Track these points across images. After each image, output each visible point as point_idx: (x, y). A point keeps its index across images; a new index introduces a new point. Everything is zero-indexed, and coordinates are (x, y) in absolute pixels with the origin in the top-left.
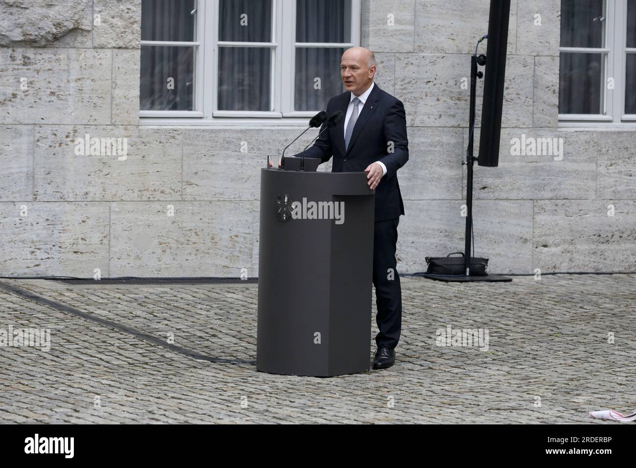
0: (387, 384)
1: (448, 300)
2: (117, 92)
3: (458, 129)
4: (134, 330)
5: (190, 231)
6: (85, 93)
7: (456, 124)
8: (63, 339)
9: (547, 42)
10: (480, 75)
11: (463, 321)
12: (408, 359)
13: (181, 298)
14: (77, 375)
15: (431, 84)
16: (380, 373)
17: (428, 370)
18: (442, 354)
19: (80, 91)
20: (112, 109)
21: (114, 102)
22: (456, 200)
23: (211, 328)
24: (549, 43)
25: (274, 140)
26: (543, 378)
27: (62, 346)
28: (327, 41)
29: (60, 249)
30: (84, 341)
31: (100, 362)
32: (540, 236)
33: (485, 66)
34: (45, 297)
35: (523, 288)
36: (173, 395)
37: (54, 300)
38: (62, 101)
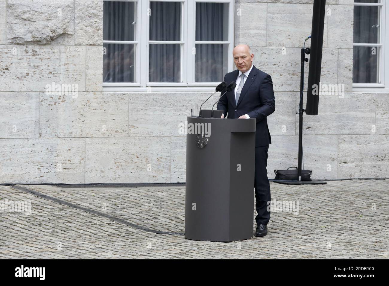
0: (266, 246)
1: (291, 195)
2: (89, 71)
3: (293, 93)
4: (106, 215)
5: (134, 155)
6: (70, 72)
7: (292, 90)
8: (65, 221)
9: (345, 40)
10: (307, 60)
11: (303, 208)
12: (274, 231)
13: (131, 195)
14: (80, 242)
15: (277, 65)
16: (260, 240)
17: (288, 237)
18: (295, 228)
19: (67, 71)
20: (86, 82)
21: (87, 78)
22: (292, 135)
23: (153, 213)
24: (347, 41)
25: (183, 100)
26: (359, 241)
27: (65, 225)
28: (213, 40)
29: (56, 167)
30: (78, 222)
31: (90, 234)
32: (342, 157)
33: (310, 54)
34: (49, 196)
35: (334, 188)
36: (141, 253)
37: (55, 197)
38: (56, 77)
